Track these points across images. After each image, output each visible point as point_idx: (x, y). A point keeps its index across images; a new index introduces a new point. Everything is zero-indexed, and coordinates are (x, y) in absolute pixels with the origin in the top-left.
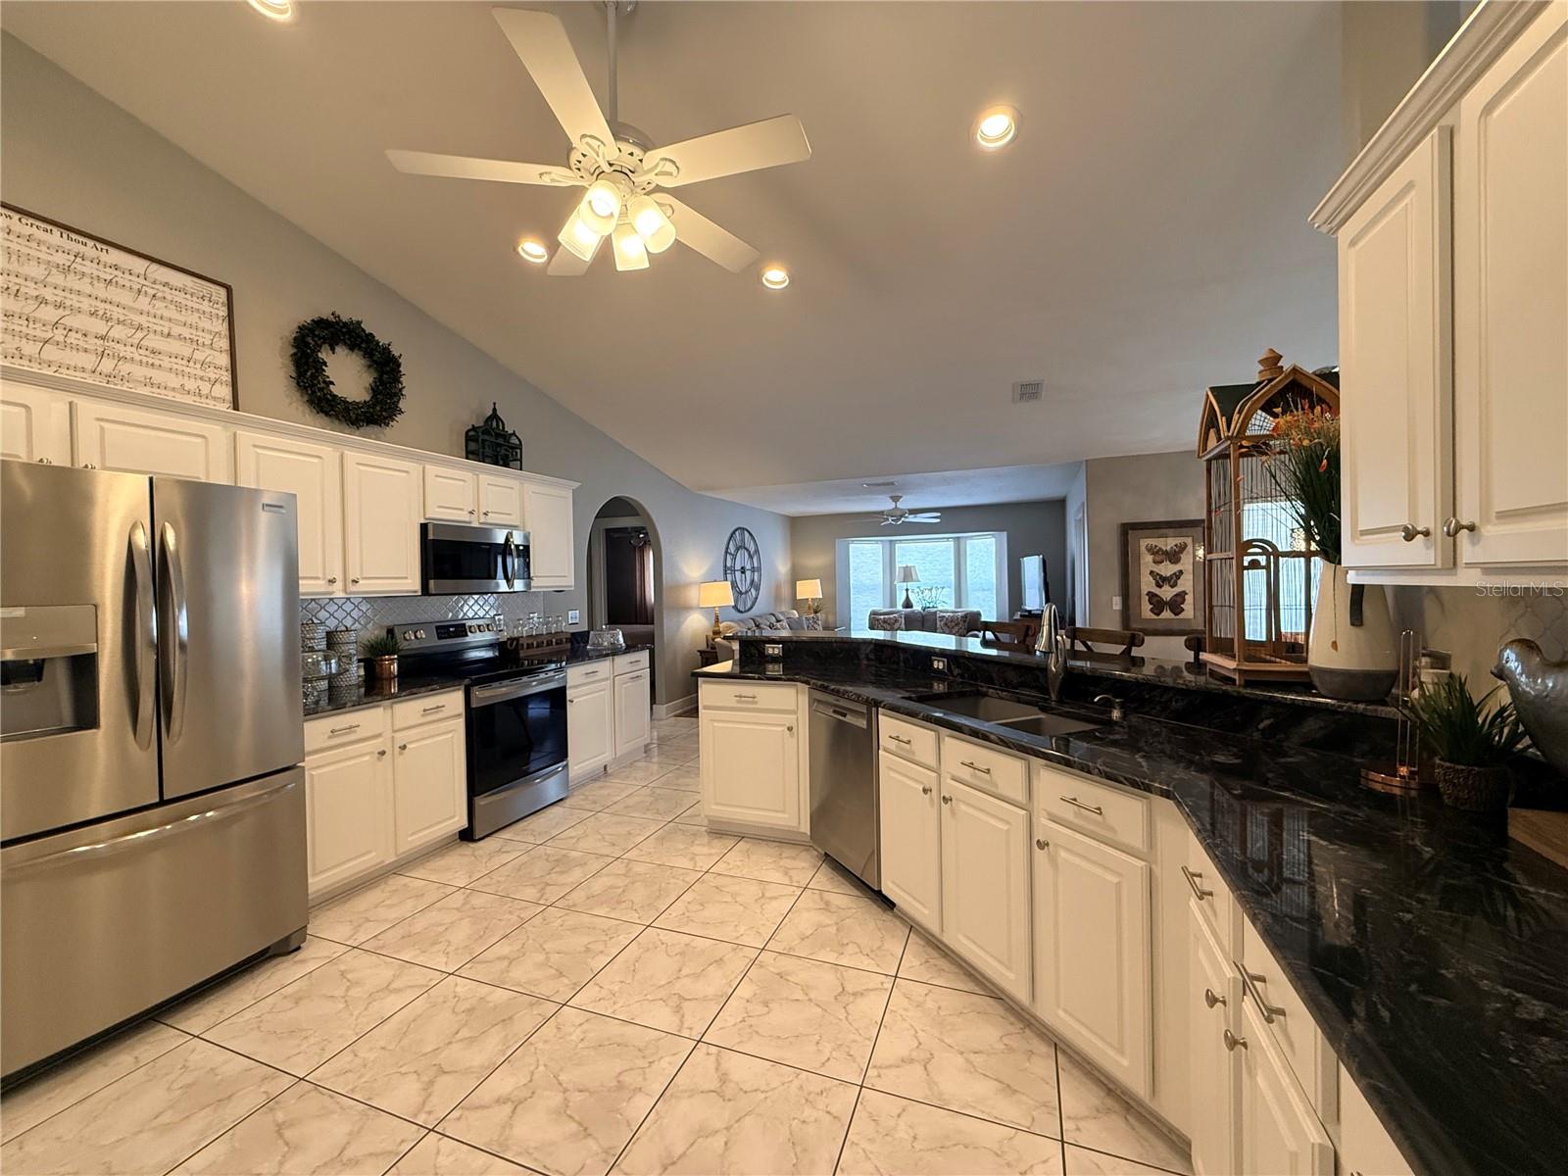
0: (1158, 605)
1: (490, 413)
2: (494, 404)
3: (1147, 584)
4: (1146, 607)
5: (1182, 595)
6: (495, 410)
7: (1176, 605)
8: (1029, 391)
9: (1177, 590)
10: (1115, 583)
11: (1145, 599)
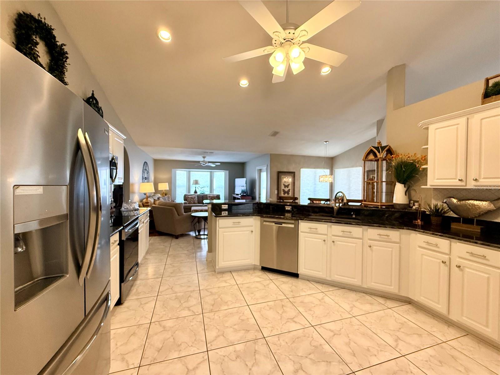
0: (285, 192)
1: (90, 95)
2: (93, 91)
3: (283, 187)
4: (282, 193)
5: (289, 190)
6: (93, 94)
7: (288, 192)
8: (275, 134)
9: (288, 189)
10: (276, 187)
11: (282, 191)
